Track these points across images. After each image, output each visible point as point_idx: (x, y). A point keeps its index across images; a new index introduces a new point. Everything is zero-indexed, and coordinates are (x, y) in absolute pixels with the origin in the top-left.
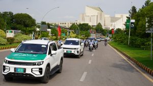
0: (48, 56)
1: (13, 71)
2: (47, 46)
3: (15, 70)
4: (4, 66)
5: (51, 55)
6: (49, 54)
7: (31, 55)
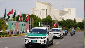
0: (47, 35)
1: (31, 42)
2: (46, 29)
3: (32, 41)
4: (25, 40)
5: (49, 34)
6: (48, 34)
7: (39, 34)
